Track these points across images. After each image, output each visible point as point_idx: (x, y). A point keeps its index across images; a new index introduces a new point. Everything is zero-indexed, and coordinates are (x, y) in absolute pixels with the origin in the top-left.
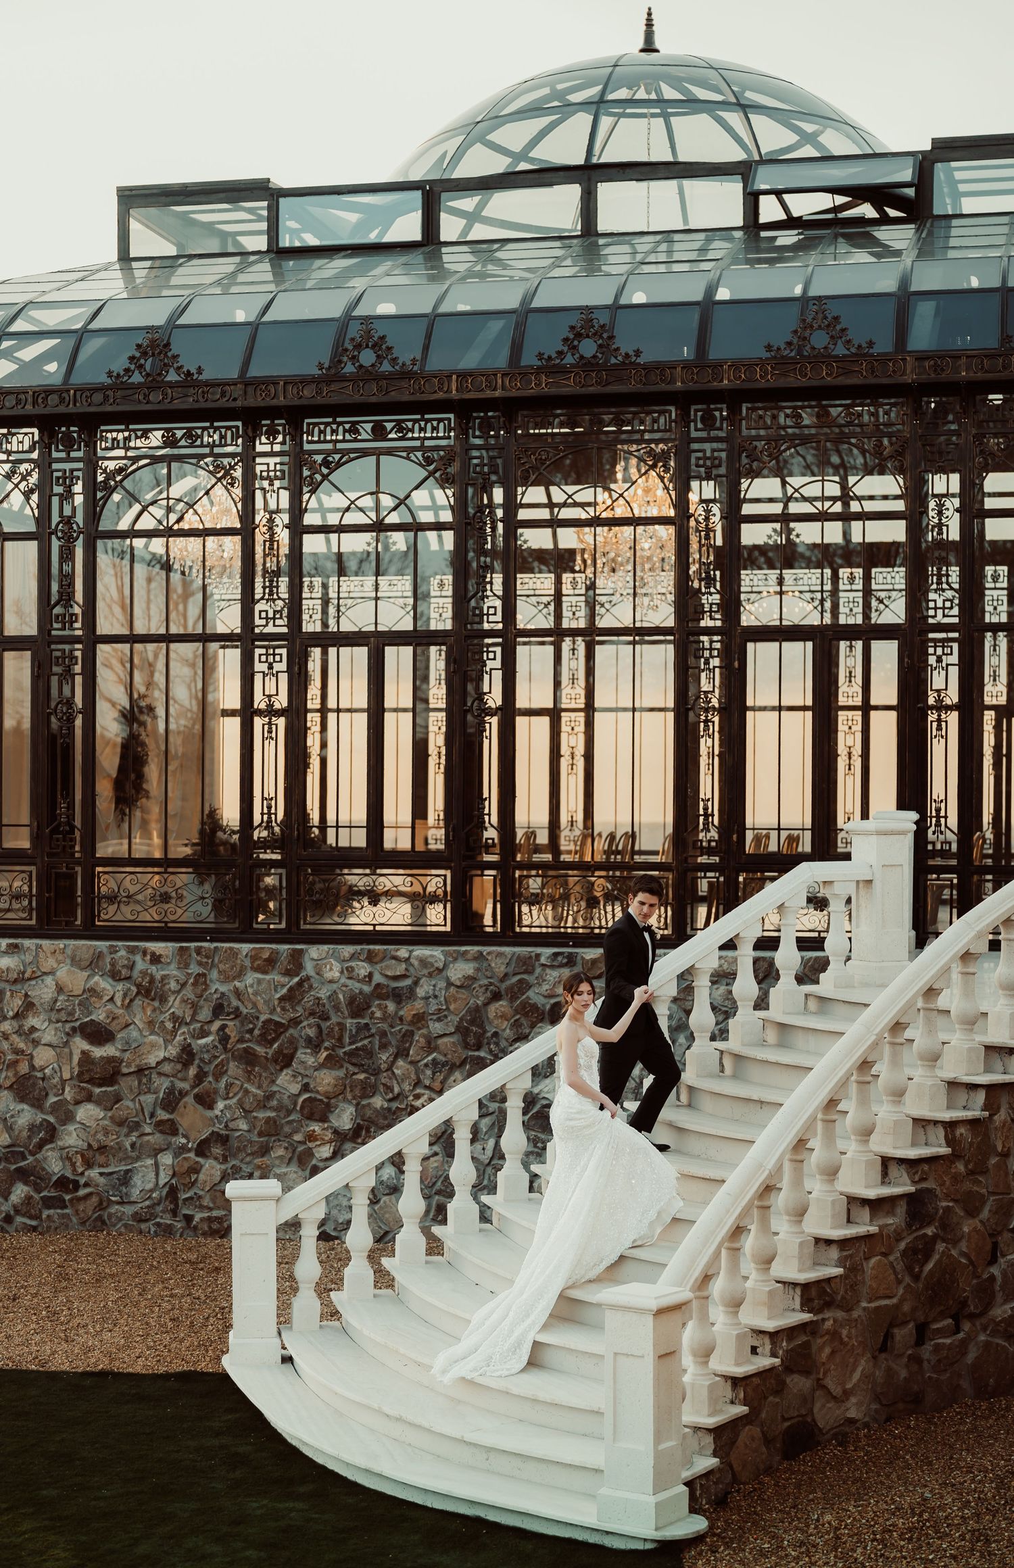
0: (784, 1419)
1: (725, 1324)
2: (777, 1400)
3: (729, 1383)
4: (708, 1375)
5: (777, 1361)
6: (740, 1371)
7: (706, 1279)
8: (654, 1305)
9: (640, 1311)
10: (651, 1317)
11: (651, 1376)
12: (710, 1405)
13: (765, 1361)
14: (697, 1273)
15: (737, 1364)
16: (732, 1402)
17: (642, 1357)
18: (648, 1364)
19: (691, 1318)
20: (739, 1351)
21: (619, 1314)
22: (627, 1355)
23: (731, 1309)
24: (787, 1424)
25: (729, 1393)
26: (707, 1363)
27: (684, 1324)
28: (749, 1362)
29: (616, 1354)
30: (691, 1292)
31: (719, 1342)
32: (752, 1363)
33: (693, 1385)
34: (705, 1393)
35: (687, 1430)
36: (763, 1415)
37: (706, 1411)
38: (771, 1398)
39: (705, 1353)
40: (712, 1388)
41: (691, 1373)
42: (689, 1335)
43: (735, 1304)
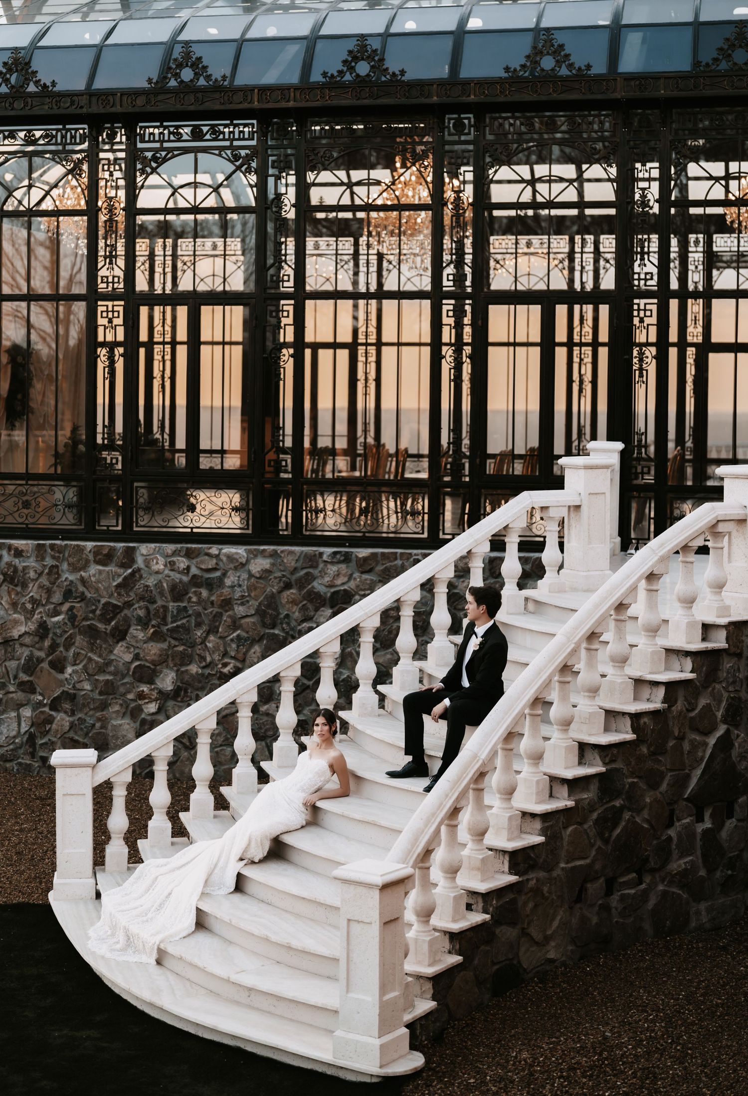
0: (494, 964)
1: (445, 888)
2: (488, 948)
3: (447, 936)
4: (429, 931)
5: (487, 917)
6: (456, 927)
7: (427, 853)
8: (380, 881)
9: (369, 886)
10: (377, 892)
11: (377, 940)
12: (430, 957)
13: (478, 917)
14: (420, 848)
15: (454, 921)
16: (450, 952)
17: (371, 923)
18: (375, 929)
19: (414, 887)
20: (456, 910)
21: (352, 887)
22: (358, 922)
23: (449, 875)
24: (496, 967)
25: (447, 945)
26: (428, 921)
27: (406, 894)
28: (464, 918)
29: (349, 920)
30: (413, 867)
31: (439, 902)
32: (468, 920)
33: (416, 940)
34: (426, 947)
35: (410, 979)
36: (476, 962)
37: (426, 962)
38: (482, 948)
39: (426, 914)
40: (431, 943)
41: (415, 933)
42: (413, 899)
43: (452, 871)
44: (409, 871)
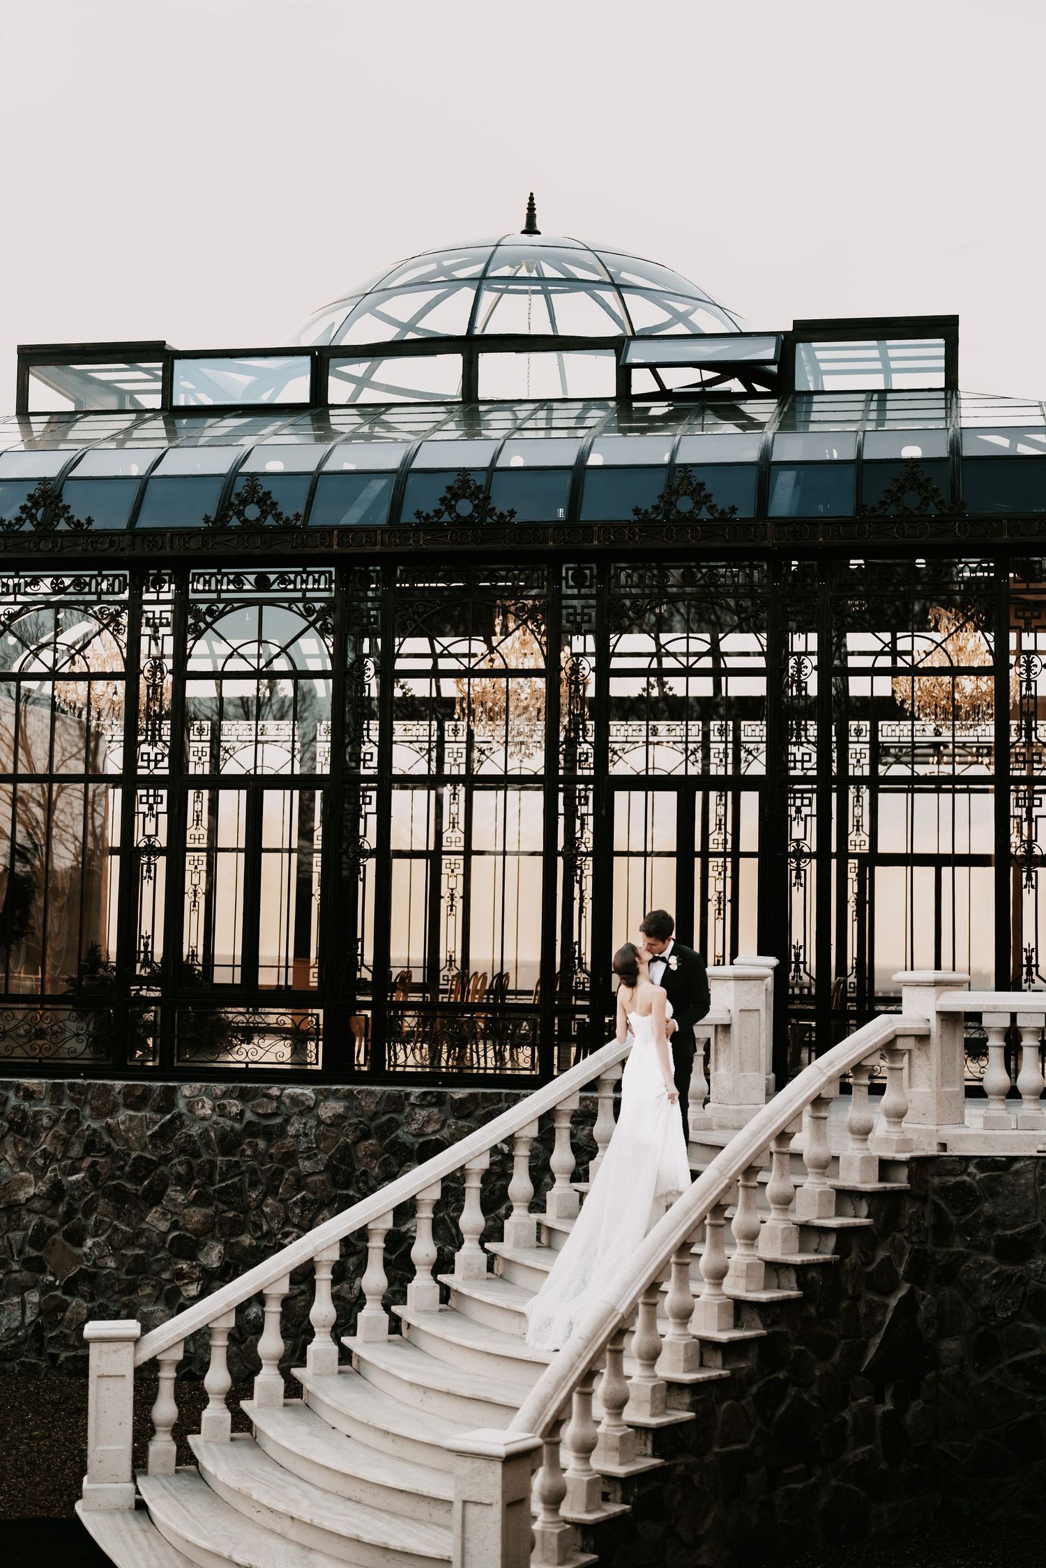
1: (577, 1470)
3: (580, 1530)
4: (559, 1522)
5: (627, 1508)
7: (557, 1424)
8: (502, 1451)
9: (489, 1458)
10: (499, 1466)
11: (499, 1525)
12: (559, 1554)
13: (616, 1508)
15: (588, 1511)
16: (583, 1550)
17: (490, 1505)
18: (496, 1513)
19: (541, 1465)
20: (590, 1497)
21: (469, 1460)
22: (476, 1503)
23: (581, 1455)
25: (579, 1541)
26: (557, 1510)
28: (599, 1509)
29: (465, 1502)
30: (542, 1436)
31: (570, 1488)
32: (604, 1511)
33: (543, 1533)
34: (554, 1541)
38: (622, 1546)
39: (554, 1499)
40: (561, 1536)
41: (541, 1522)
42: (539, 1481)
43: (585, 1449)
44: (537, 1441)
